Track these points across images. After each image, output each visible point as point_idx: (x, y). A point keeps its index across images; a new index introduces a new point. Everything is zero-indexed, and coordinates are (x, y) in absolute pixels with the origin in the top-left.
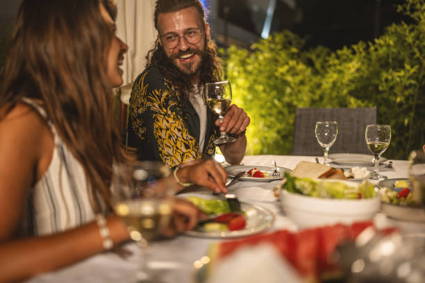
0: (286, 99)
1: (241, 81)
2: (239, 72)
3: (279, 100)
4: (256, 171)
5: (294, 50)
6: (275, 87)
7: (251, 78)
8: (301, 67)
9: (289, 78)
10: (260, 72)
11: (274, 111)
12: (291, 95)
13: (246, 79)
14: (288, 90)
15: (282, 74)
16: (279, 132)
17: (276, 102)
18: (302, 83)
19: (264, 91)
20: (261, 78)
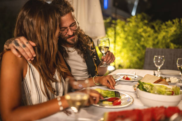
0: (142, 43)
1: (122, 35)
2: (121, 31)
3: (139, 43)
4: (127, 77)
5: (146, 21)
6: (137, 38)
7: (126, 34)
8: (149, 29)
9: (143, 34)
10: (130, 31)
11: (136, 48)
12: (144, 41)
13: (124, 34)
14: (143, 39)
15: (140, 32)
16: (138, 58)
17: (137, 44)
18: (149, 36)
19: (132, 39)
20: (131, 34)
